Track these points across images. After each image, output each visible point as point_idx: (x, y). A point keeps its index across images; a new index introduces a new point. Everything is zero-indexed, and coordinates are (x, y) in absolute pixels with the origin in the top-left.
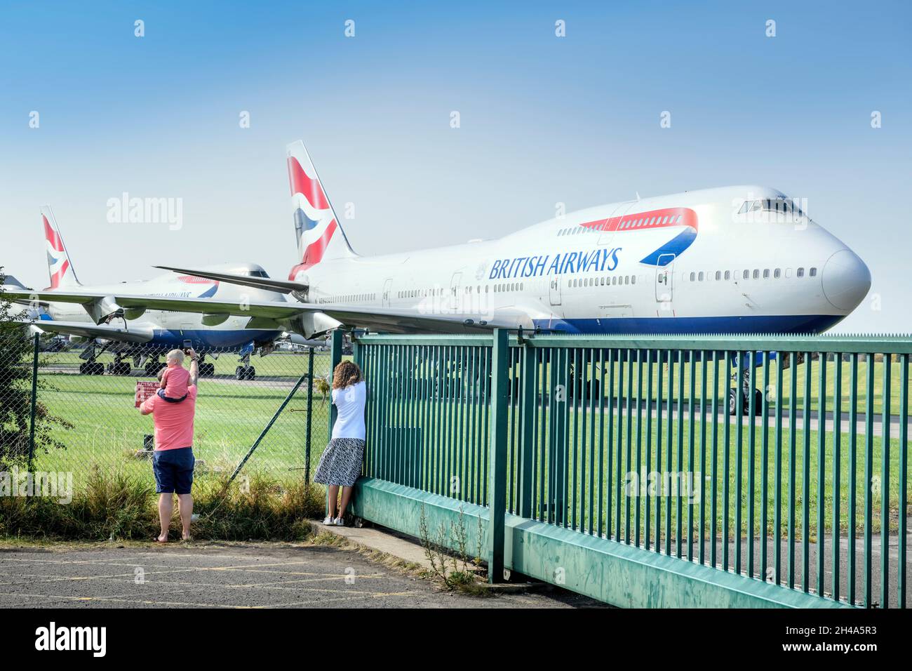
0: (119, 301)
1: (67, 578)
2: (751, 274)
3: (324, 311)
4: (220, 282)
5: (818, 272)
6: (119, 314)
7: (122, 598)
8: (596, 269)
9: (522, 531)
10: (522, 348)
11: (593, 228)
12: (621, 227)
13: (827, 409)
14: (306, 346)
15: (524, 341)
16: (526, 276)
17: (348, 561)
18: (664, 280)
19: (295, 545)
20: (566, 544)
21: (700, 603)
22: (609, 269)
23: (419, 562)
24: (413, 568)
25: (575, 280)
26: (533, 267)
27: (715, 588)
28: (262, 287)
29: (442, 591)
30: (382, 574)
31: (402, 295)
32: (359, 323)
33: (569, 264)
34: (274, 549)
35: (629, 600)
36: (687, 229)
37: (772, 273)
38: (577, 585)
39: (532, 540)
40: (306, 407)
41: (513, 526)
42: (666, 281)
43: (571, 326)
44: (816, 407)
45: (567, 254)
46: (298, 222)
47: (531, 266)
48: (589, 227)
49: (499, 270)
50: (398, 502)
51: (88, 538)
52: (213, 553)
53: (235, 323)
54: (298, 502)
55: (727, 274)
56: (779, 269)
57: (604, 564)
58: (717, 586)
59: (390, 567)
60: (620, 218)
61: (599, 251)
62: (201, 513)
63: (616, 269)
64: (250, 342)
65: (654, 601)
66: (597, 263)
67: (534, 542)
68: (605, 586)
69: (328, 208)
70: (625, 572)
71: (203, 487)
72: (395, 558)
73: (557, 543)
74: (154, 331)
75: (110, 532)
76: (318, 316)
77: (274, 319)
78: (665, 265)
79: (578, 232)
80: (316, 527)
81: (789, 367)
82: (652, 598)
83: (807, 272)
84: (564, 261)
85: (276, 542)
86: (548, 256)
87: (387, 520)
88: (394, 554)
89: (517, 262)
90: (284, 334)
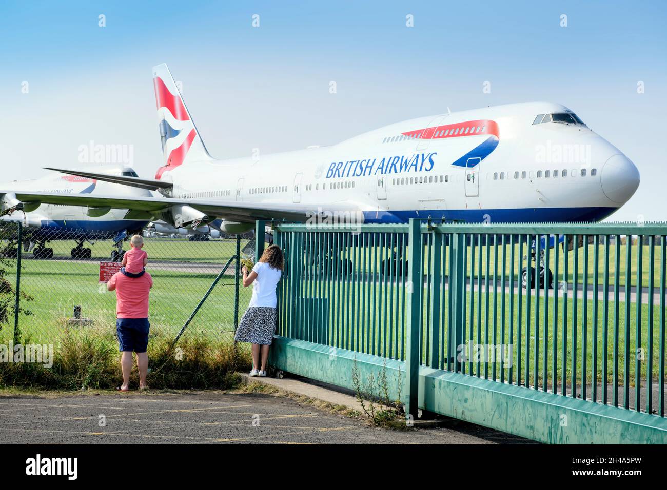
0: (19, 196)
1: (72, 418)
2: (543, 174)
3: (190, 205)
4: (98, 181)
5: (598, 172)
6: (19, 208)
7: (126, 433)
8: (416, 170)
9: (434, 379)
10: (431, 235)
11: (412, 137)
12: (436, 136)
13: (599, 283)
14: (161, 234)
15: (433, 228)
16: (357, 175)
17: (283, 404)
18: (472, 179)
19: (231, 393)
20: (474, 388)
21: (596, 432)
22: (426, 170)
23: (344, 404)
24: (340, 409)
25: (398, 179)
26: (363, 168)
27: (609, 420)
28: (133, 185)
29: (371, 426)
30: (316, 414)
31: (252, 192)
32: (219, 214)
33: (393, 166)
34: (219, 395)
35: (531, 431)
36: (490, 138)
37: (560, 173)
38: (484, 420)
39: (442, 386)
40: (235, 283)
41: (425, 375)
42: (473, 179)
43: (395, 217)
44: (591, 281)
45: (391, 158)
46: (163, 131)
47: (361, 167)
48: (409, 135)
49: (335, 170)
50: (318, 358)
51: (64, 388)
52: (172, 398)
53: (115, 215)
54: (229, 357)
55: (524, 174)
56: (566, 170)
57: (509, 404)
58: (610, 419)
59: (320, 408)
60: (435, 128)
61: (418, 155)
62: (153, 368)
63: (432, 169)
64: (123, 230)
65: (554, 431)
66: (416, 165)
67: (444, 387)
68: (510, 421)
69: (189, 119)
70: (528, 409)
71: (155, 347)
72: (322, 401)
73: (466, 387)
74: (42, 221)
75: (81, 383)
76: (185, 209)
77: (147, 212)
78: (472, 166)
79: (400, 140)
80: (246, 378)
81: (572, 249)
82: (553, 429)
83: (589, 172)
84: (388, 163)
85: (214, 390)
86: (375, 160)
87: (307, 372)
88: (321, 399)
89: (349, 164)
90: (151, 224)
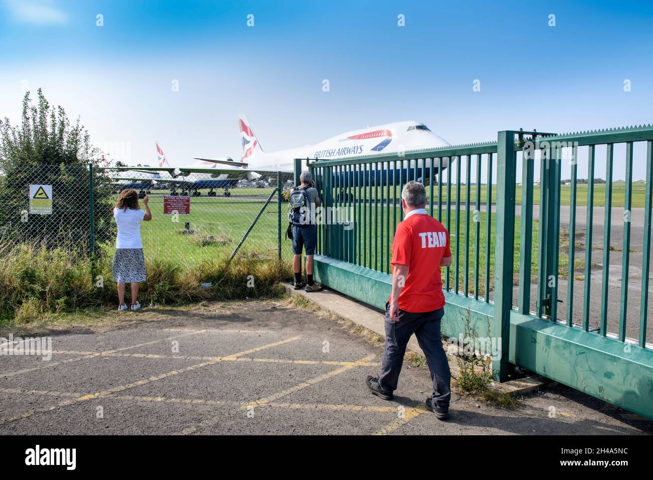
0: (181, 170)
3: (255, 171)
4: (217, 163)
6: (181, 174)
8: (354, 153)
9: (533, 330)
11: (352, 139)
12: (363, 138)
14: (245, 185)
16: (328, 156)
19: (277, 304)
22: (359, 153)
26: (330, 153)
28: (231, 164)
32: (267, 175)
33: (344, 152)
36: (388, 138)
40: (277, 210)
41: (516, 324)
45: (343, 148)
46: (243, 142)
49: (317, 155)
53: (223, 177)
54: (275, 271)
60: (362, 134)
61: (355, 147)
62: (212, 282)
64: (228, 184)
67: (557, 346)
69: (254, 136)
71: (213, 265)
72: (372, 332)
78: (380, 150)
79: (347, 140)
80: (289, 289)
86: (335, 149)
90: (240, 181)
